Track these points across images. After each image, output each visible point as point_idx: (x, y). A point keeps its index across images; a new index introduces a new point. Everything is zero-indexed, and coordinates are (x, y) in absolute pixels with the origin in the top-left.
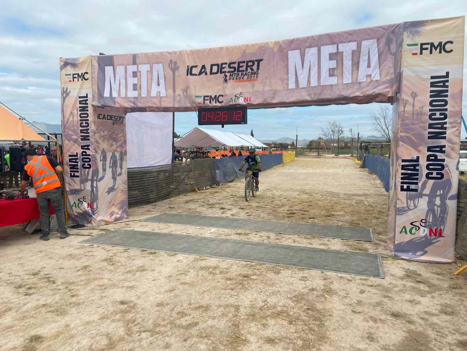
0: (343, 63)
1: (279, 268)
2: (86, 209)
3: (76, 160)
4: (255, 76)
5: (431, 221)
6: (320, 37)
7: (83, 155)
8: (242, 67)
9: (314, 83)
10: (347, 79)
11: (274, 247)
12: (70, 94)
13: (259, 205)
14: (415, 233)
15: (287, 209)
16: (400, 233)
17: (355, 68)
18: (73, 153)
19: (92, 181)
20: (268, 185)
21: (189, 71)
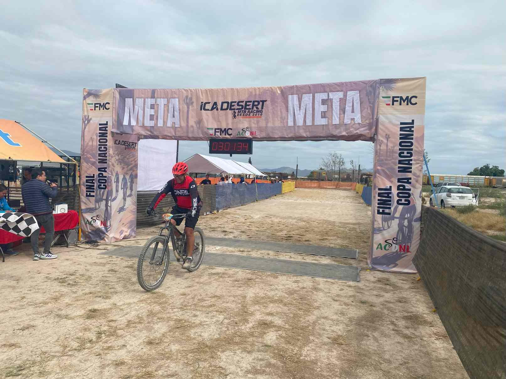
0: (332, 107)
1: (277, 274)
2: (100, 226)
3: (93, 182)
4: (260, 113)
5: (401, 239)
6: (314, 86)
7: (99, 176)
8: (249, 105)
9: (309, 123)
10: (336, 121)
11: (272, 260)
12: (91, 121)
13: (259, 230)
14: (388, 249)
15: (285, 234)
16: (377, 249)
17: (342, 113)
18: (90, 174)
19: (107, 200)
20: (267, 213)
21: (203, 107)
